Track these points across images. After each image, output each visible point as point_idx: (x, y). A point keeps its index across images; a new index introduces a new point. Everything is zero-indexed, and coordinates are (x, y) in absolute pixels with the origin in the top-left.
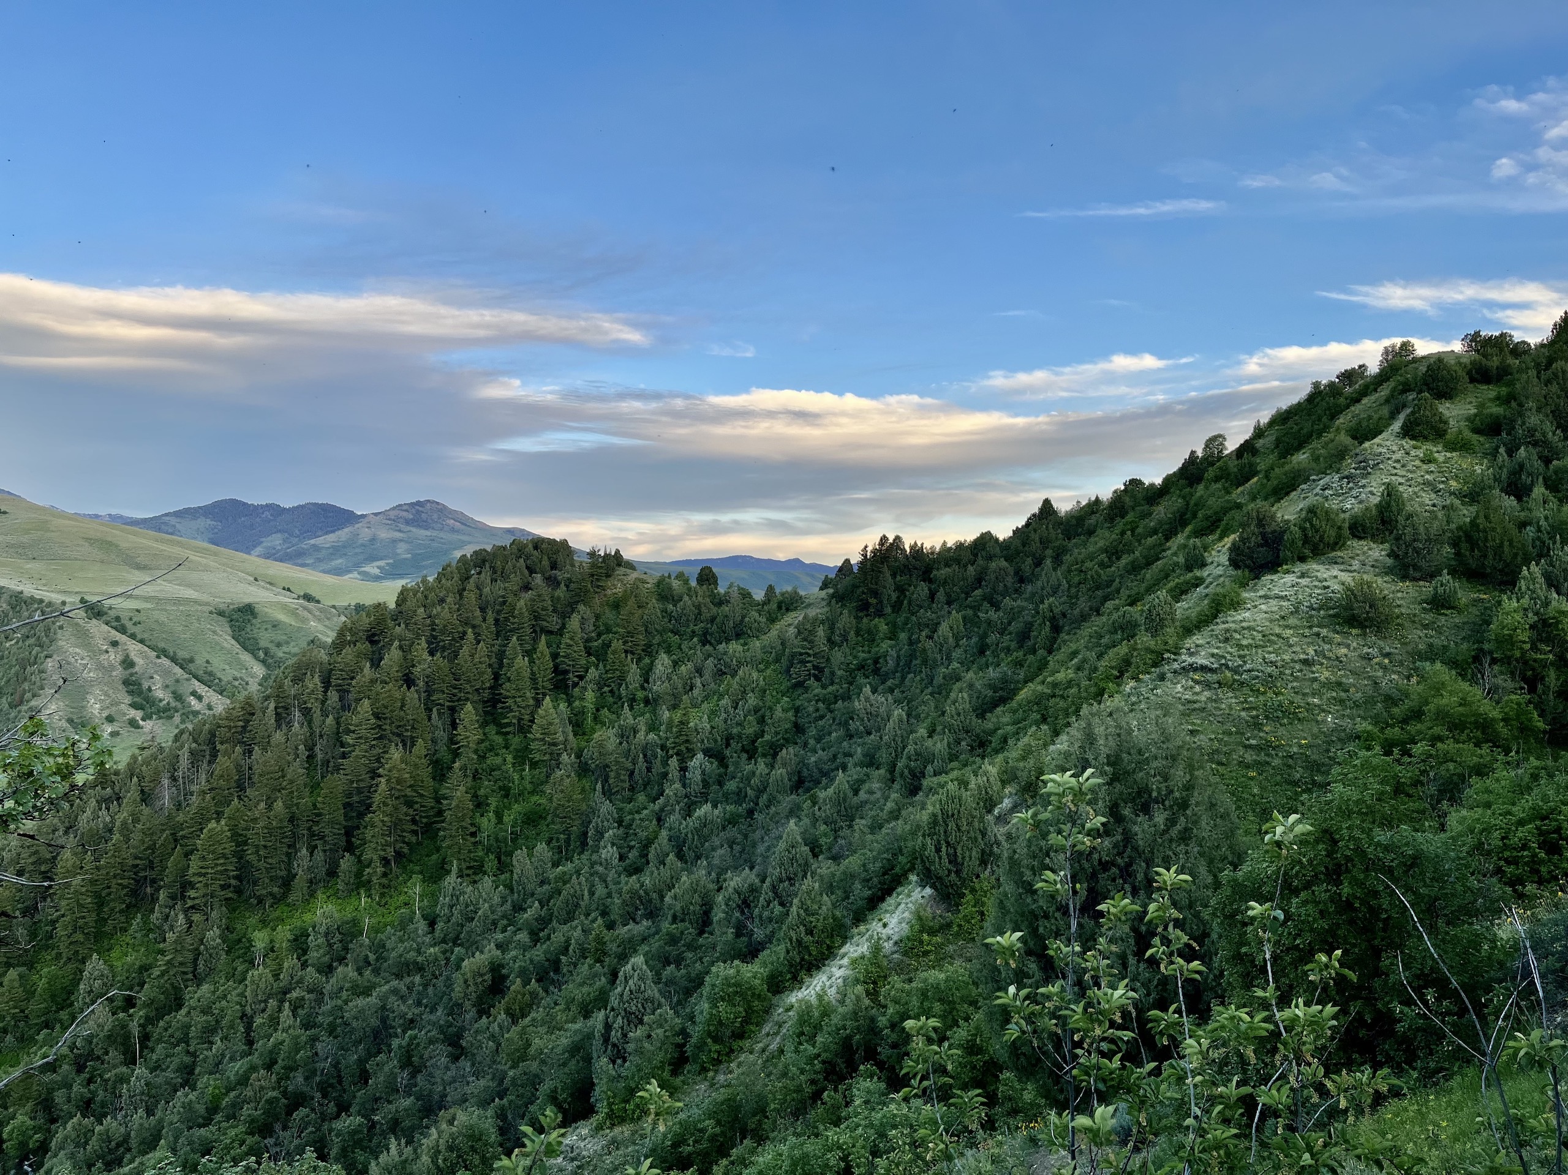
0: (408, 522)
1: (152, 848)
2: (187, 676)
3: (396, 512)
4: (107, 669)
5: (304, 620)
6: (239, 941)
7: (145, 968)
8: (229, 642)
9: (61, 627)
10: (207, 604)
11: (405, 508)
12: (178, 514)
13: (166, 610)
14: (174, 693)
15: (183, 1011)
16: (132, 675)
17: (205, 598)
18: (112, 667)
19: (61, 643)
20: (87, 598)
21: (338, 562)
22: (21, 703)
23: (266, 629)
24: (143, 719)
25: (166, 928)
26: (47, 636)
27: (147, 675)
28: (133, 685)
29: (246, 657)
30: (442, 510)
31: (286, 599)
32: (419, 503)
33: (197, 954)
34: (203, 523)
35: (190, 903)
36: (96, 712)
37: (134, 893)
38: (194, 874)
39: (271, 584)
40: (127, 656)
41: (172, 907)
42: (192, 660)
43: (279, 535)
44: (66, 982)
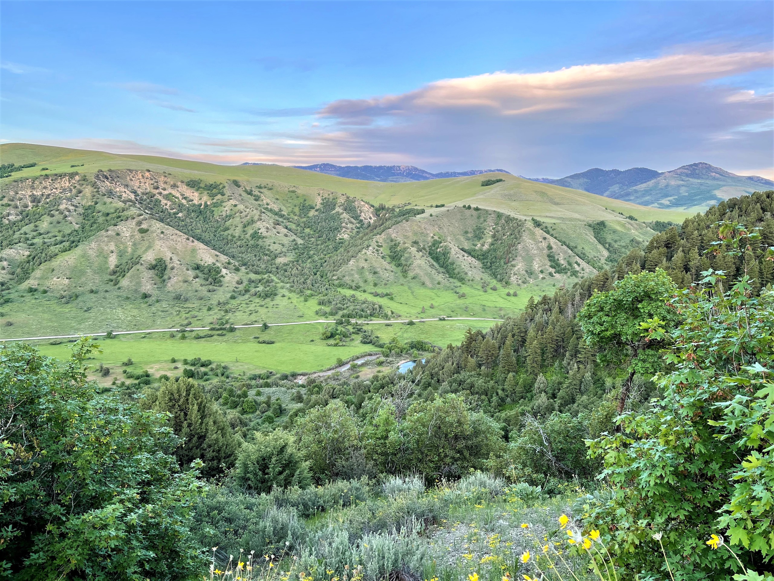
0: (687, 175)
1: (564, 333)
2: (574, 254)
3: (681, 170)
4: (541, 250)
5: (629, 229)
6: (599, 380)
7: (560, 383)
8: (592, 239)
9: (524, 231)
10: (584, 221)
11: (686, 167)
12: (571, 177)
13: (566, 224)
14: (568, 262)
15: (576, 405)
16: (551, 253)
17: (582, 218)
18: (543, 249)
19: (524, 238)
20: (535, 218)
21: (647, 198)
22: (508, 262)
23: (610, 233)
24: (555, 273)
25: (569, 368)
26: (519, 234)
27: (557, 253)
28: (551, 257)
29: (600, 247)
30: (708, 168)
31: (620, 219)
32: (695, 165)
33: (581, 382)
34: (582, 180)
35: (579, 360)
36: (536, 268)
37: (556, 351)
38: (581, 348)
39: (613, 211)
40: (550, 244)
41: (571, 360)
42: (576, 247)
43: (618, 185)
44: (530, 382)
